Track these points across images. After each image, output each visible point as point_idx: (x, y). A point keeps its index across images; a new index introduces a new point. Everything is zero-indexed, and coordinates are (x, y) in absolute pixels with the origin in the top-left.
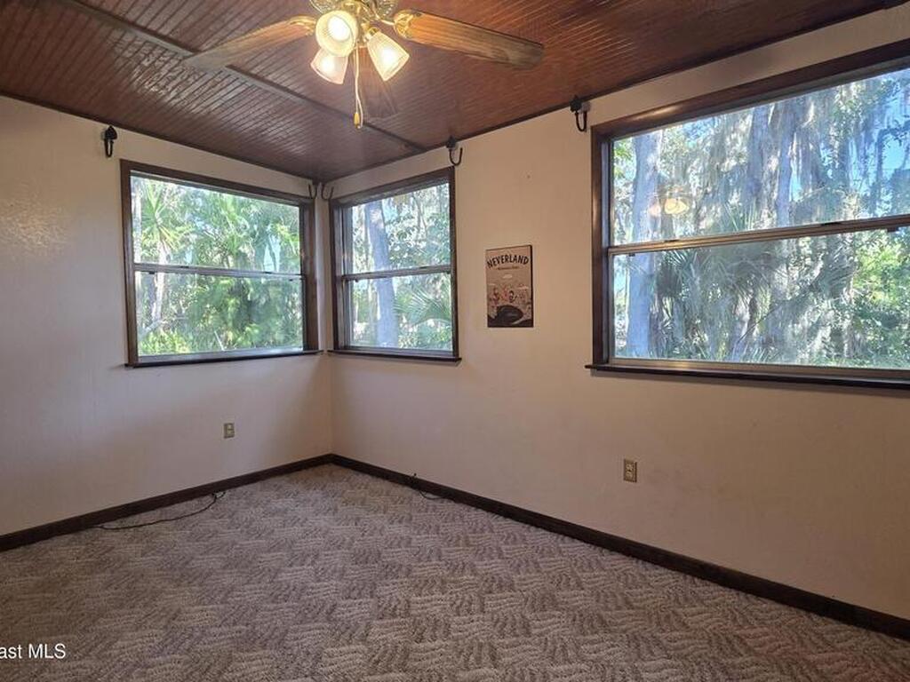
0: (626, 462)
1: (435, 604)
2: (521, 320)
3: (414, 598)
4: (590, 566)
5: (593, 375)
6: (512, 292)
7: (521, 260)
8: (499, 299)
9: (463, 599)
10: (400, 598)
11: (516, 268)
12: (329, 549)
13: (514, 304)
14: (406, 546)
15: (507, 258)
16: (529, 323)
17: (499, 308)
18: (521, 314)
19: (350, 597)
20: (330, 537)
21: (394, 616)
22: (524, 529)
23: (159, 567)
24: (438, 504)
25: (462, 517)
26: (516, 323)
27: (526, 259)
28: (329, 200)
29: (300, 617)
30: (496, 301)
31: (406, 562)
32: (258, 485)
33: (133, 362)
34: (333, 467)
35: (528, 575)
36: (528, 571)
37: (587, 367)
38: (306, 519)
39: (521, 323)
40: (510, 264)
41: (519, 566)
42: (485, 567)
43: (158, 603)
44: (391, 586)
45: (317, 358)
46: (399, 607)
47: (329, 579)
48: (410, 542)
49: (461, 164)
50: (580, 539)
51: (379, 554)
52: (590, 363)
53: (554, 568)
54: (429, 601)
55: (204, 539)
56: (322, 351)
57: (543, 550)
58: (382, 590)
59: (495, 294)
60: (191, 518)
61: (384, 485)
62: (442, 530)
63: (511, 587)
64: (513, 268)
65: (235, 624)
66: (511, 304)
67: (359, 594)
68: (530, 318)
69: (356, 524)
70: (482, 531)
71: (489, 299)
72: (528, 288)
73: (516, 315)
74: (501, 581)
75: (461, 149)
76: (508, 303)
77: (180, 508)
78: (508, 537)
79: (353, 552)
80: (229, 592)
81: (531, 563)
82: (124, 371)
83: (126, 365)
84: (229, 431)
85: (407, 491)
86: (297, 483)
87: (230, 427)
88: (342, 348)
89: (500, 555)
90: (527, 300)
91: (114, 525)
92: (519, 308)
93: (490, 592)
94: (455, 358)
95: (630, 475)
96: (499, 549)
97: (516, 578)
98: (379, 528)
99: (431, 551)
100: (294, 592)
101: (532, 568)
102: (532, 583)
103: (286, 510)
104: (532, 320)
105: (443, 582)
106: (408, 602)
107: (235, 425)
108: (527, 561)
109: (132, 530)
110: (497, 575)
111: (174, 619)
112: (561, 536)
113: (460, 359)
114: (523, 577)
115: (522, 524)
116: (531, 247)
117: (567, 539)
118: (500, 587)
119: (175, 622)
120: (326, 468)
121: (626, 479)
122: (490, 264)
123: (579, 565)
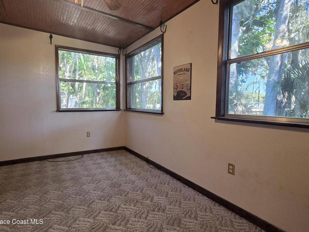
0: (230, 165)
1: (128, 210)
2: (186, 96)
3: (123, 206)
4: (206, 210)
5: (215, 122)
6: (183, 85)
7: (187, 70)
8: (177, 88)
9: (141, 211)
10: (117, 205)
11: (185, 74)
12: (105, 180)
13: (183, 90)
14: (132, 184)
15: (181, 70)
16: (189, 98)
17: (178, 92)
18: (186, 94)
19: (100, 200)
20: (108, 175)
21: (111, 211)
22: (183, 186)
23: (53, 176)
24: (153, 170)
25: (159, 176)
26: (184, 98)
27: (189, 69)
28: (125, 55)
29: (80, 203)
30: (177, 89)
31: (128, 190)
32: (97, 154)
33: (59, 110)
34: (124, 151)
35: (174, 207)
36: (175, 205)
37: (212, 118)
38: (104, 168)
39: (186, 98)
40: (182, 73)
41: (172, 202)
42: (157, 199)
43: (45, 187)
44: (117, 199)
45: (120, 112)
46: (114, 208)
47: (98, 191)
48: (133, 183)
49: (166, 32)
50: (206, 196)
51: (121, 185)
52: (215, 116)
53: (187, 207)
54: (127, 208)
55: (71, 169)
56: (121, 110)
57: (187, 197)
58: (113, 200)
59: (176, 86)
60: (72, 161)
61: (138, 160)
62: (149, 181)
63: (164, 211)
64: (184, 74)
65: (60, 200)
66: (182, 90)
67: (104, 199)
68: (189, 95)
69: (119, 173)
70: (165, 184)
71: (174, 88)
72: (190, 82)
73: (184, 94)
74: (161, 207)
75: (166, 26)
76: (181, 89)
77: (71, 158)
78: (174, 188)
79: (112, 182)
80: (65, 188)
81: (178, 202)
82: (55, 113)
83: (56, 111)
84: (88, 135)
85: (144, 163)
86: (109, 155)
87: (89, 133)
88: (128, 109)
89: (166, 196)
90: (189, 88)
91: (51, 160)
92: (185, 91)
93: (153, 211)
94: (162, 113)
95: (231, 171)
96: (167, 193)
97: (168, 207)
98: (126, 175)
99: (140, 188)
100: (84, 193)
101: (177, 204)
102: (174, 211)
103: (100, 163)
104: (190, 97)
105: (137, 202)
106: (119, 207)
107: (91, 133)
108: (177, 201)
109: (54, 162)
110: (161, 204)
111: (45, 194)
112: (198, 193)
113: (164, 113)
114: (171, 207)
115: (183, 184)
116: (191, 64)
117: (200, 194)
118: (159, 210)
119: (45, 195)
120: (122, 151)
121: (229, 172)
122: (175, 73)
123: (200, 208)
